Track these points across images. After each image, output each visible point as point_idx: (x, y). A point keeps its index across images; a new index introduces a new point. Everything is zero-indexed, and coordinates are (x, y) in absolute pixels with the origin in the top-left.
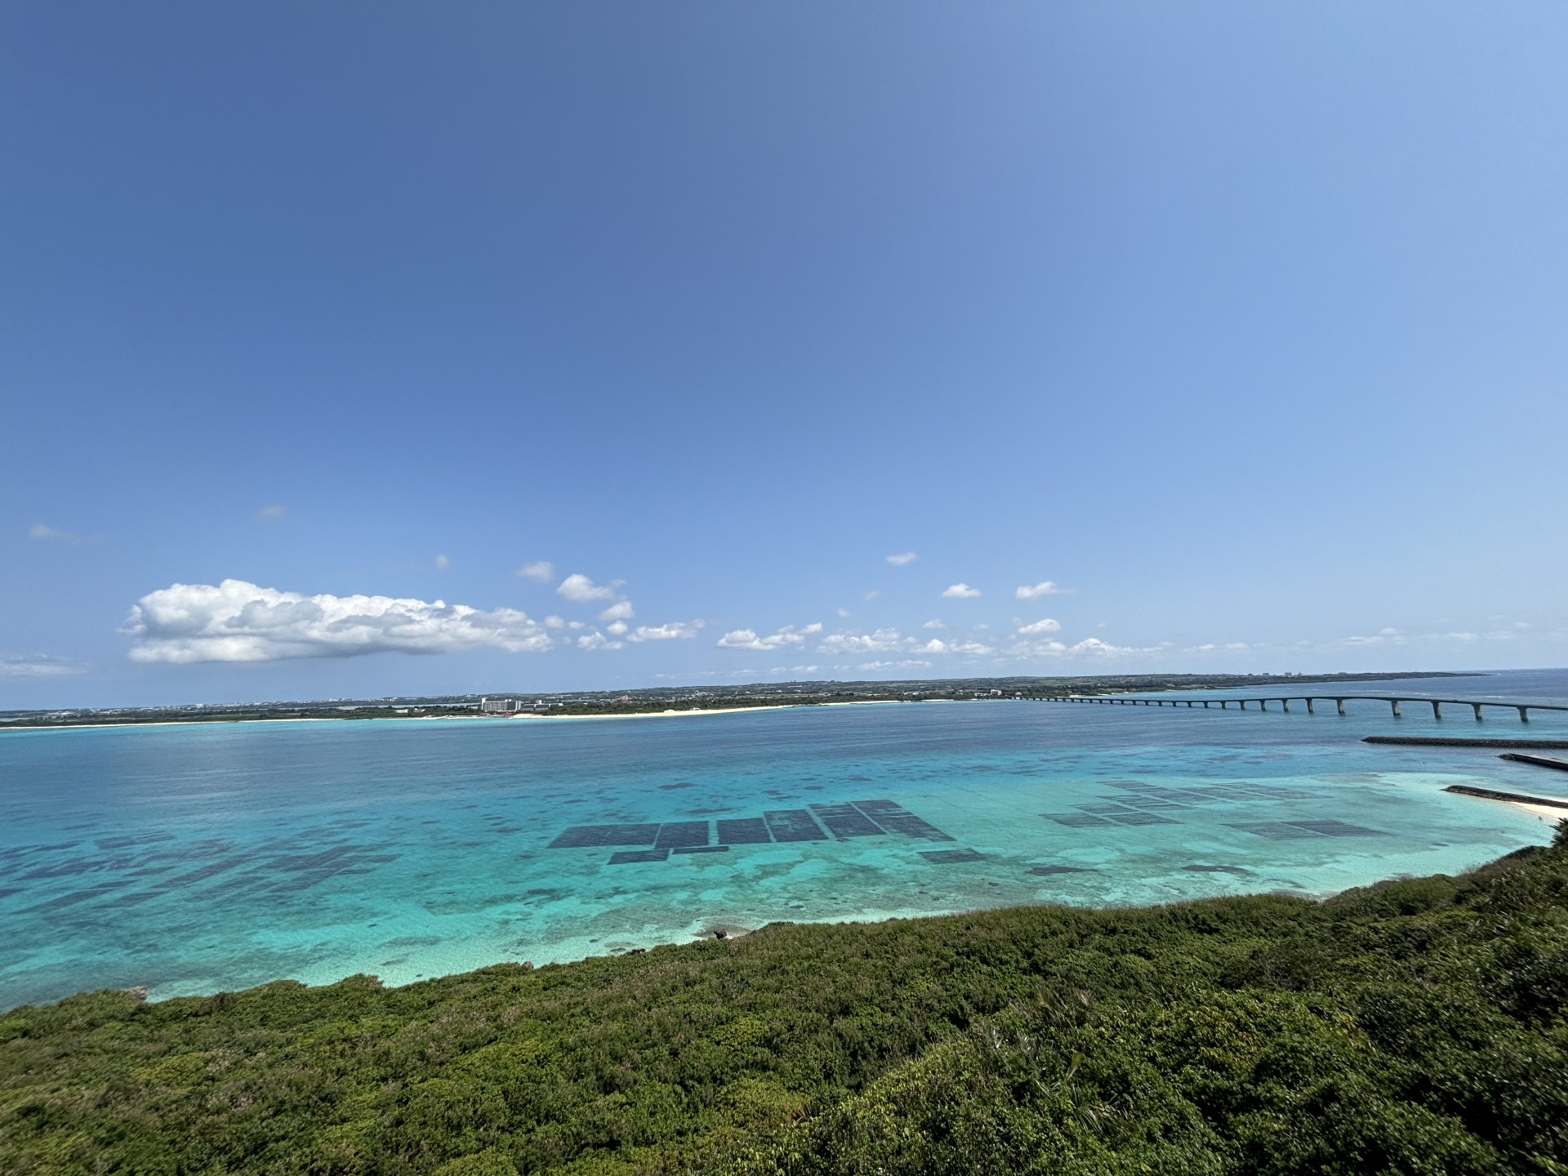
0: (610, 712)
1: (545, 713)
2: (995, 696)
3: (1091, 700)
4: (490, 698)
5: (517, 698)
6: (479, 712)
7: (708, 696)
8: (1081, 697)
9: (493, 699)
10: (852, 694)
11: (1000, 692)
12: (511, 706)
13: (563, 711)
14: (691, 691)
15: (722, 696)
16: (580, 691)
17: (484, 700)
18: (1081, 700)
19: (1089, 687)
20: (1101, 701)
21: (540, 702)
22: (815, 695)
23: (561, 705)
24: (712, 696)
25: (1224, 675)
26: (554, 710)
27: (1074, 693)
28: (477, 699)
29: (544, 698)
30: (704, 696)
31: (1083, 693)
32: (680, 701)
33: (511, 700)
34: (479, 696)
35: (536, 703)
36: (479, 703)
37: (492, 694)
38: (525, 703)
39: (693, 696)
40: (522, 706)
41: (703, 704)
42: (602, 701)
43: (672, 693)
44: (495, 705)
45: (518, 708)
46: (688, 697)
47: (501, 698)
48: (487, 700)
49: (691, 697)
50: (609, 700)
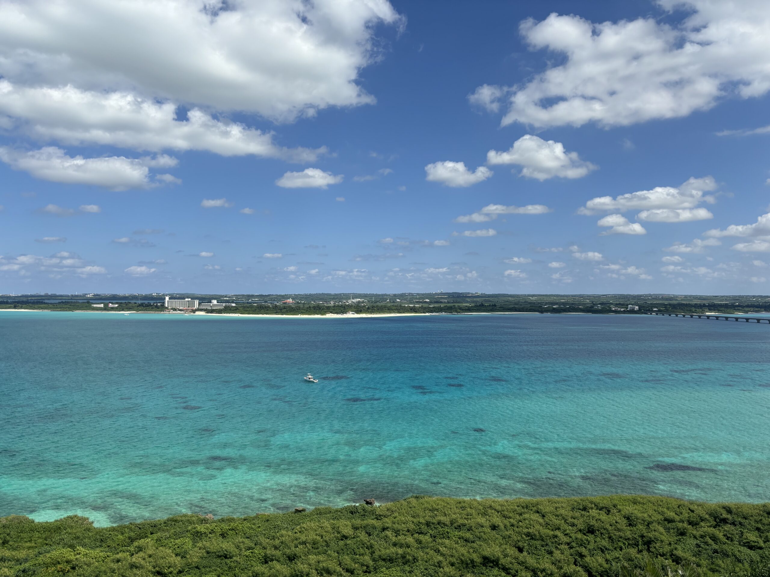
0: (276, 313)
1: (220, 311)
2: (632, 311)
3: (727, 318)
4: (171, 297)
5: (195, 297)
6: (162, 308)
7: (363, 302)
8: (717, 314)
9: (175, 298)
11: (637, 308)
12: (191, 304)
13: (235, 310)
14: (347, 296)
15: (375, 302)
17: (167, 298)
18: (717, 318)
19: (725, 305)
20: (737, 319)
21: (215, 302)
23: (234, 305)
24: (366, 302)
26: (227, 309)
27: (710, 310)
28: (161, 298)
29: (219, 299)
30: (359, 302)
31: (719, 311)
32: (338, 306)
33: (190, 299)
34: (164, 295)
35: (211, 302)
36: (163, 301)
37: (175, 294)
38: (203, 302)
39: (350, 302)
40: (200, 304)
41: (358, 309)
42: (269, 303)
43: (331, 298)
44: (177, 304)
45: (196, 306)
46: (345, 302)
47: (182, 297)
48: (170, 299)
49: (348, 302)
50: (276, 303)
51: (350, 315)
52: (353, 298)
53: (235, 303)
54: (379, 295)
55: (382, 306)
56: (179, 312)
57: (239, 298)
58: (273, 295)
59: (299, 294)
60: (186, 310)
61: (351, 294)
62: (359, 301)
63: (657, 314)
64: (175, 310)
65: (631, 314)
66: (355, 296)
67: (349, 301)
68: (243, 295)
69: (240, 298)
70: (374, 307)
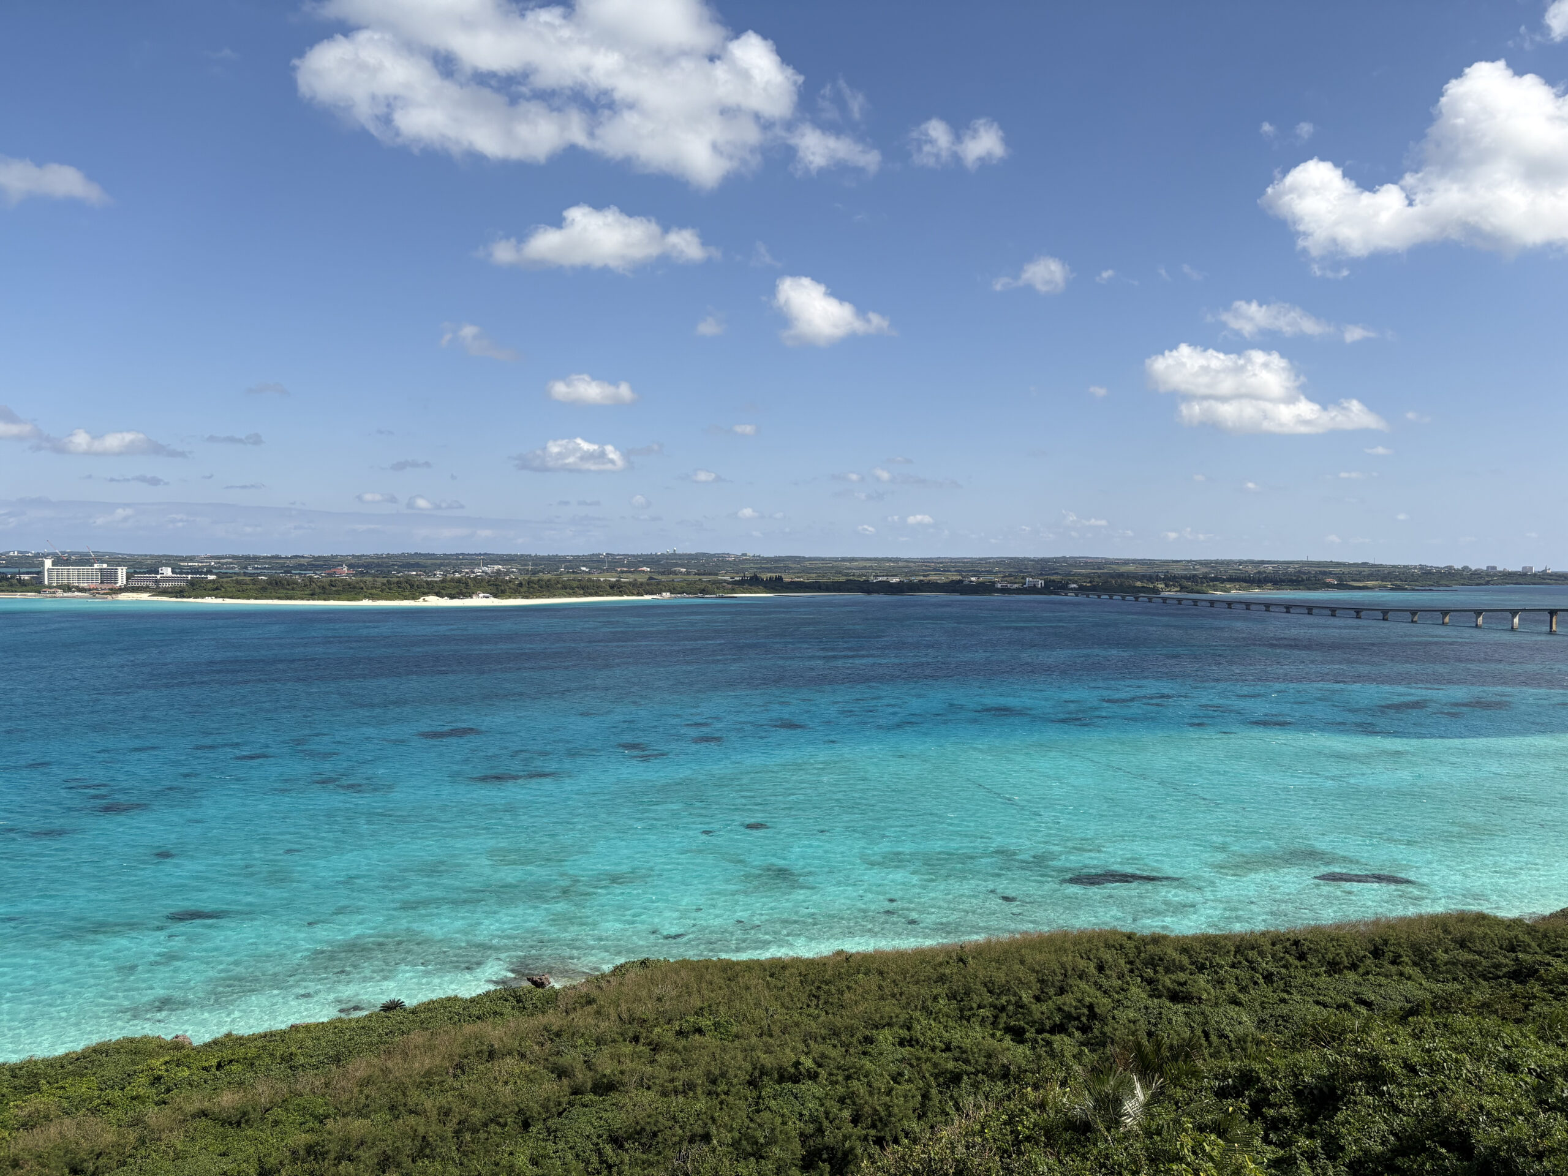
0: (312, 596)
1: (180, 593)
2: (1033, 590)
3: (1195, 602)
4: (58, 561)
5: (116, 561)
6: (36, 585)
7: (507, 573)
8: (1180, 595)
9: (67, 563)
10: (780, 579)
11: (1040, 583)
12: (108, 577)
13: (216, 590)
14: (472, 560)
15: (534, 573)
16: (251, 553)
17: (48, 563)
18: (1180, 601)
19: (1193, 578)
20: (1212, 603)
21: (168, 572)
22: (712, 577)
23: (211, 577)
24: (514, 573)
25: (1422, 567)
26: (196, 588)
28: (32, 563)
29: (173, 562)
30: (499, 572)
31: (1183, 588)
32: (452, 580)
33: (105, 566)
34: (37, 556)
35: (157, 573)
36: (37, 570)
37: (65, 553)
38: (136, 573)
39: (478, 571)
40: (129, 577)
41: (497, 587)
42: (296, 574)
43: (435, 564)
44: (72, 574)
45: (122, 580)
46: (467, 573)
47: (84, 560)
48: (54, 564)
49: (474, 573)
50: (310, 574)
51: (480, 601)
52: (485, 565)
53: (216, 574)
54: (543, 558)
55: (549, 580)
56: (80, 594)
57: (223, 564)
58: (303, 557)
59: (363, 556)
60: (97, 589)
61: (480, 555)
62: (499, 570)
63: (1077, 595)
64: (68, 588)
65: (1030, 594)
66: (490, 559)
67: (476, 570)
68: (234, 557)
69: (227, 563)
70: (533, 582)
